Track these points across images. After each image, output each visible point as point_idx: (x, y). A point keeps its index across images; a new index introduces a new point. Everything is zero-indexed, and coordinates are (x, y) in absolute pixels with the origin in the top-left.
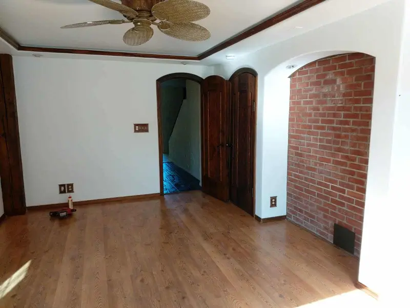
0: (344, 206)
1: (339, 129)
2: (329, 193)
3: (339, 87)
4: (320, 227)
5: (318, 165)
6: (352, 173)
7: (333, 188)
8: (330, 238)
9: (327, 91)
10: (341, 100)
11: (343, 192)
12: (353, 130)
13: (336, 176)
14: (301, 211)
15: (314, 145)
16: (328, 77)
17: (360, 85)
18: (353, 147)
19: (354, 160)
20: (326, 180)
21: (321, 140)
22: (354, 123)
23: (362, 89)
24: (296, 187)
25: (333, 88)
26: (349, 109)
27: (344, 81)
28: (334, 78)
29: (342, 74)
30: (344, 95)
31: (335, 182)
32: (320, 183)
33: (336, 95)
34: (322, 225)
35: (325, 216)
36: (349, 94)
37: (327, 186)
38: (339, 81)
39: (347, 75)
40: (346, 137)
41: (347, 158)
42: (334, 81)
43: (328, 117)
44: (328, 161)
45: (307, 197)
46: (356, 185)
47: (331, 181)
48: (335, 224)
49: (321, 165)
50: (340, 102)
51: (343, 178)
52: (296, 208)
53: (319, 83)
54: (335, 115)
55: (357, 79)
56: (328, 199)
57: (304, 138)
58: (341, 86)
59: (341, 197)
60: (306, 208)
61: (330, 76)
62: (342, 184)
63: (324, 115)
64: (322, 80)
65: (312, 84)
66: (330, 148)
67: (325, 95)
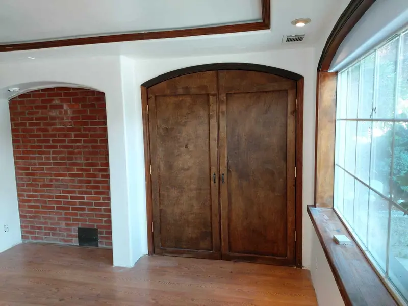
0: (85, 211)
1: (71, 147)
2: (68, 203)
3: (66, 112)
4: (63, 236)
5: (54, 180)
6: (89, 182)
7: (72, 198)
8: (75, 242)
9: (54, 114)
10: (70, 122)
11: (83, 198)
12: (85, 147)
13: (74, 186)
14: (40, 228)
15: (49, 164)
16: (54, 103)
17: (85, 111)
18: (87, 160)
19: (89, 170)
20: (64, 192)
21: (54, 158)
22: (85, 141)
23: (89, 114)
24: (30, 207)
25: (61, 113)
26: (79, 130)
27: (71, 107)
28: (61, 104)
29: (69, 101)
30: (72, 118)
31: (74, 192)
32: (57, 197)
33: (65, 118)
34: (65, 233)
35: (67, 225)
36: (77, 118)
37: (67, 198)
38: (65, 106)
39: (73, 102)
40: (80, 153)
41: (82, 170)
42: (61, 107)
43: (59, 137)
44: (64, 175)
45: (45, 213)
46: (93, 191)
47: (69, 192)
48: (79, 229)
49: (57, 180)
50: (70, 124)
51: (80, 187)
52: (32, 227)
53: (45, 107)
54: (65, 136)
55: (82, 106)
56: (68, 209)
57: (34, 158)
58: (69, 111)
59: (81, 203)
60: (46, 223)
61: (56, 101)
62: (80, 193)
63: (54, 135)
64: (48, 105)
65: (37, 107)
66: (65, 164)
67: (53, 118)
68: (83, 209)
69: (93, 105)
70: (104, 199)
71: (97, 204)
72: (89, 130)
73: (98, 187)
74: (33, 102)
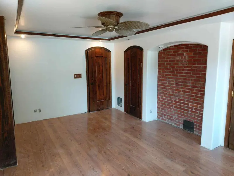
0: (188, 111)
1: (185, 76)
2: (180, 105)
3: (185, 57)
4: (176, 122)
5: (174, 93)
6: (193, 96)
7: (182, 103)
8: (181, 127)
9: (178, 58)
10: (186, 63)
11: (188, 105)
12: (192, 77)
13: (184, 98)
14: (165, 115)
15: (173, 84)
16: (179, 52)
17: (196, 57)
18: (193, 84)
19: (193, 90)
20: (179, 99)
21: (176, 81)
22: (193, 73)
23: (197, 58)
24: (162, 104)
26: (190, 67)
27: (188, 54)
28: (183, 53)
29: (187, 51)
30: (188, 61)
31: (184, 100)
32: (176, 102)
33: (184, 60)
34: (177, 121)
35: (179, 117)
36: (190, 60)
37: (180, 102)
38: (185, 54)
39: (189, 51)
40: (189, 80)
41: (189, 89)
42: (183, 54)
43: (179, 71)
44: (180, 91)
45: (169, 108)
46: (194, 101)
47: (181, 100)
48: (184, 120)
49: (176, 93)
51: (188, 98)
52: (162, 114)
53: (175, 55)
54: (183, 70)
55: (194, 54)
56: (180, 108)
57: (166, 80)
58: (186, 57)
59: (186, 107)
60: (168, 113)
61: (181, 52)
62: (187, 101)
63: (177, 70)
64: (176, 54)
65: (171, 55)
66: (181, 85)
67: (178, 61)
68: (188, 110)
69: (200, 53)
70: (200, 107)
71: (195, 109)
72: (196, 67)
73: (197, 100)
74: (169, 52)
